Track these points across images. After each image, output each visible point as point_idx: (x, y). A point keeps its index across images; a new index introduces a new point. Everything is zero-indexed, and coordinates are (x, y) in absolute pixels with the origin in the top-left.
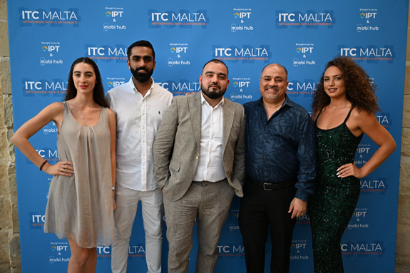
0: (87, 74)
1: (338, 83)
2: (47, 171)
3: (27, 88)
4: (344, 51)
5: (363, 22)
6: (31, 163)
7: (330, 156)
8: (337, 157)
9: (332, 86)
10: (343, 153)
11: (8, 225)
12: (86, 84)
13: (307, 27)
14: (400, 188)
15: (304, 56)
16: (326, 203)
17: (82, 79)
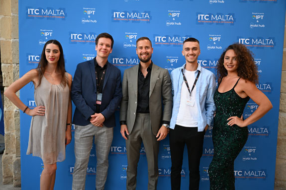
1: (235, 62)
4: (241, 41)
5: (254, 22)
7: (225, 111)
11: (12, 151)
12: (54, 58)
13: (217, 24)
14: (279, 134)
15: (215, 43)
17: (51, 54)
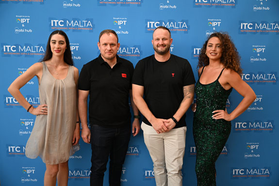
0: (61, 43)
2: (32, 113)
6: (22, 107)
7: (208, 104)
8: (212, 105)
10: (217, 102)
12: (60, 49)
17: (57, 45)
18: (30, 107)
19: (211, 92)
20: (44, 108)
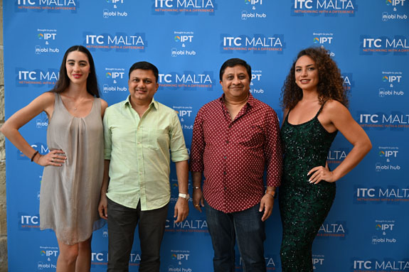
1: (311, 73)
2: (38, 163)
3: (20, 78)
7: (301, 154)
8: (307, 155)
9: (305, 76)
10: (314, 150)
16: (296, 204)
18: (35, 154)
19: (306, 135)
20: (55, 156)
